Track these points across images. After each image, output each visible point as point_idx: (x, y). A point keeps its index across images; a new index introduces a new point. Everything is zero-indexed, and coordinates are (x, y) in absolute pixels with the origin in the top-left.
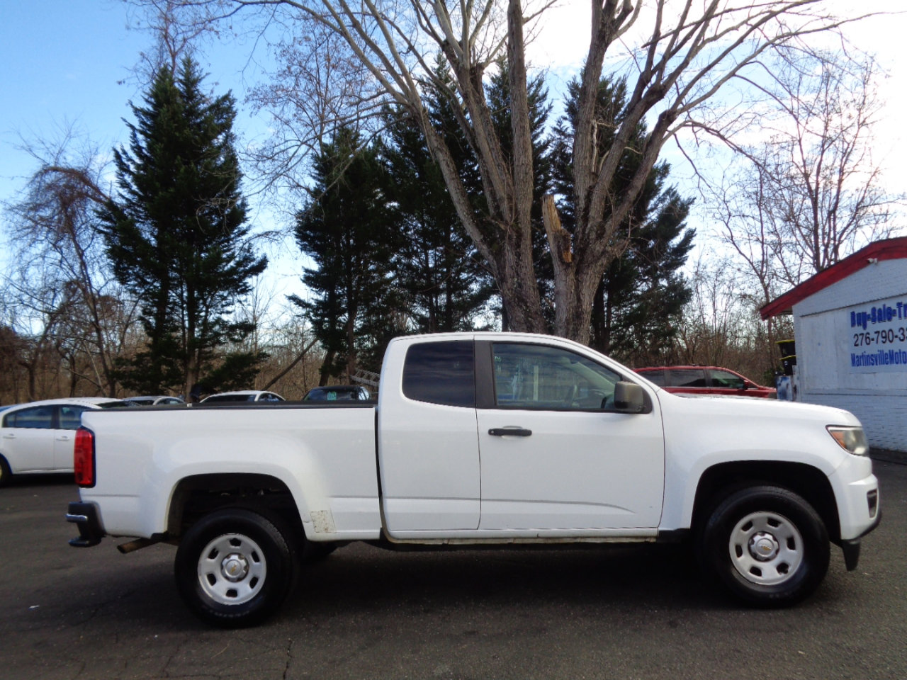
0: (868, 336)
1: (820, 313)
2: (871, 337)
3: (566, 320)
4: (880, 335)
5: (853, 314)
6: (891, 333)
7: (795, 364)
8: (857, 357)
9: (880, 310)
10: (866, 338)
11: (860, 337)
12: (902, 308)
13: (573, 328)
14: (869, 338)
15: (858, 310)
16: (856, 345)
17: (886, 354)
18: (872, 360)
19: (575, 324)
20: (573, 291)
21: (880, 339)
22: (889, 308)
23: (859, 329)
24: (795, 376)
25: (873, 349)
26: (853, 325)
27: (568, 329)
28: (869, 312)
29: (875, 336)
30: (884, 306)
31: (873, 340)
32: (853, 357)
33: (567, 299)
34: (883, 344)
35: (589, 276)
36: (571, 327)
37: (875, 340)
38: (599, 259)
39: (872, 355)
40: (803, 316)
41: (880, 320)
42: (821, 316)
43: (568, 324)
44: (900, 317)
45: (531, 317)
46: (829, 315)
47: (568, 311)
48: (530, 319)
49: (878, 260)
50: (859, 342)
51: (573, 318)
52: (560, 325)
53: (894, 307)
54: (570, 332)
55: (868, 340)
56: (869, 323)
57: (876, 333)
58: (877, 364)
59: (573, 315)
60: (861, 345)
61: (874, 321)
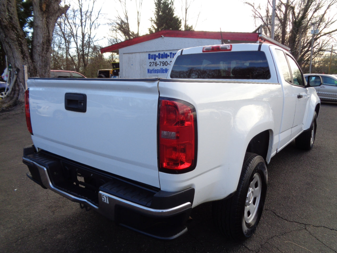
0: (156, 63)
1: (133, 53)
2: (157, 63)
3: (43, 42)
4: (162, 63)
5: (149, 55)
6: (166, 63)
7: (119, 71)
8: (151, 70)
9: (162, 54)
10: (155, 64)
11: (152, 64)
12: (172, 55)
13: (46, 47)
14: (157, 64)
15: (151, 54)
16: (150, 66)
17: (164, 70)
18: (157, 71)
19: (47, 45)
20: (46, 27)
21: (162, 64)
22: (166, 54)
23: (152, 60)
24: (119, 76)
25: (158, 67)
26: (149, 58)
27: (43, 48)
28: (157, 55)
29: (159, 63)
30: (164, 53)
31: (158, 64)
32: (148, 70)
33: (43, 31)
34: (162, 66)
35: (52, 20)
36: (45, 47)
37: (159, 65)
38: (57, 12)
39: (157, 70)
40: (124, 54)
41: (162, 58)
42: (133, 54)
43: (43, 45)
44: (171, 57)
45: (21, 38)
46: (138, 55)
47: (44, 38)
48: (20, 39)
49: (164, 37)
50: (152, 65)
51: (46, 42)
52: (38, 44)
53: (168, 54)
54: (44, 49)
55: (156, 64)
56: (157, 59)
57: (160, 62)
58: (159, 73)
59: (46, 40)
60: (153, 66)
61: (159, 58)
